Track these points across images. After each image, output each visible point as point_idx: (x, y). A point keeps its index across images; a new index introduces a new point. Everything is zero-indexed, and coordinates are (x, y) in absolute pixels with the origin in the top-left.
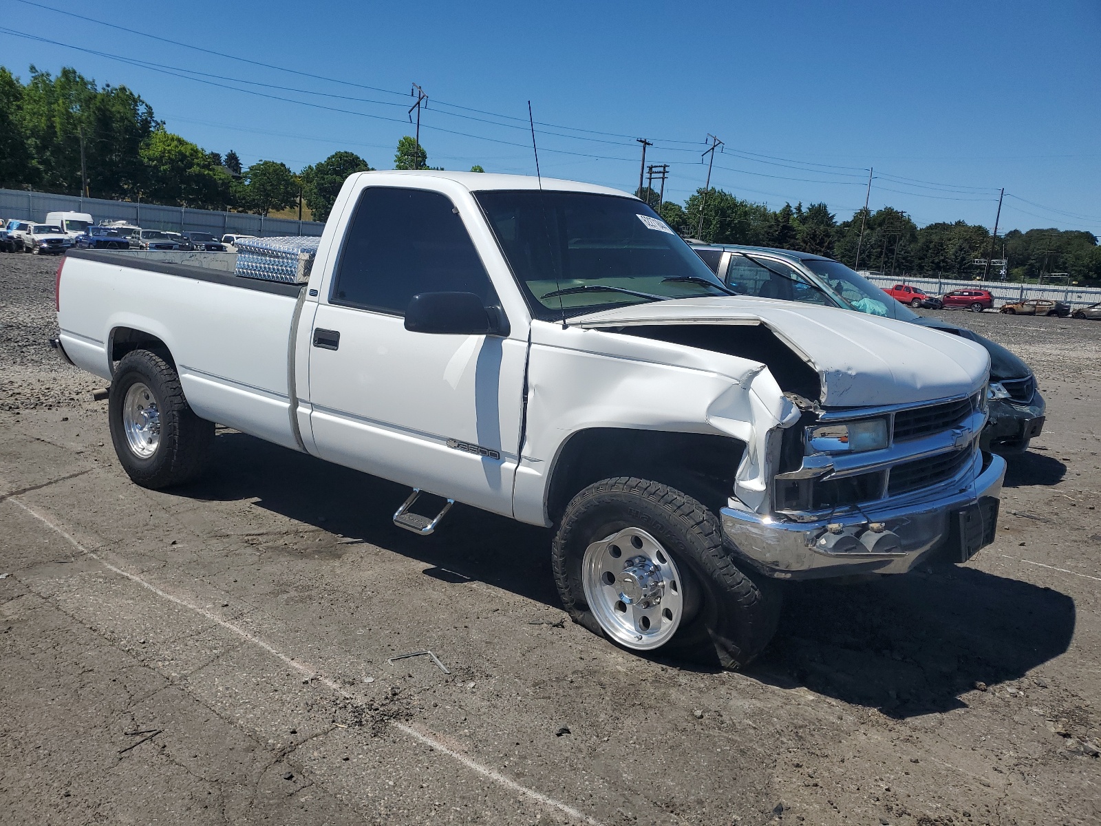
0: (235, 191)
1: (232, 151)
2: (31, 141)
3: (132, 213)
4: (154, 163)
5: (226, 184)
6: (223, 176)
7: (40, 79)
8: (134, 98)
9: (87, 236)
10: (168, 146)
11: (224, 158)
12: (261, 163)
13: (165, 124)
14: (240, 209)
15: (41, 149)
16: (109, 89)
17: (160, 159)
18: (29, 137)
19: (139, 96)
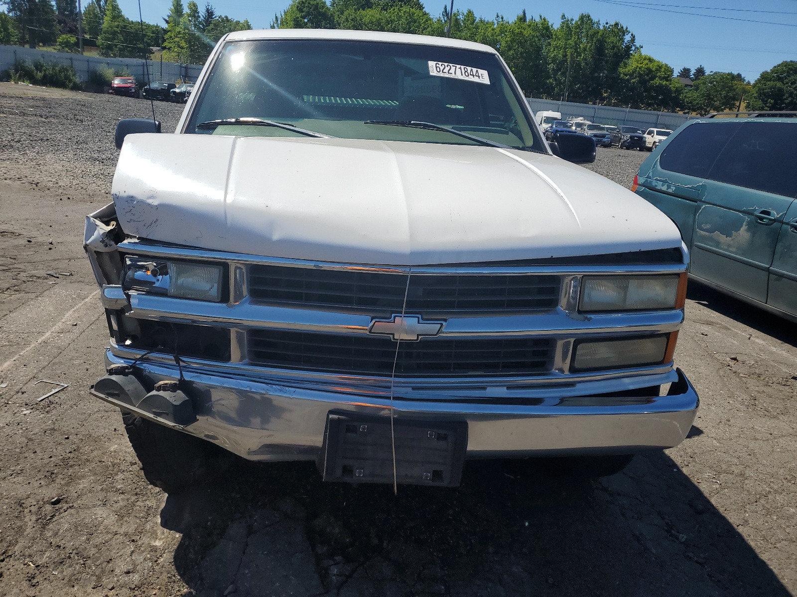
0: (685, 96)
1: (701, 66)
2: (551, 66)
3: (591, 112)
4: (627, 78)
5: (678, 91)
6: (677, 85)
7: (566, 24)
8: (623, 31)
9: (552, 127)
10: (641, 64)
11: (693, 71)
12: (712, 73)
13: (642, 47)
14: (686, 111)
15: (555, 71)
16: (608, 26)
17: (631, 75)
18: (550, 63)
19: (627, 28)
